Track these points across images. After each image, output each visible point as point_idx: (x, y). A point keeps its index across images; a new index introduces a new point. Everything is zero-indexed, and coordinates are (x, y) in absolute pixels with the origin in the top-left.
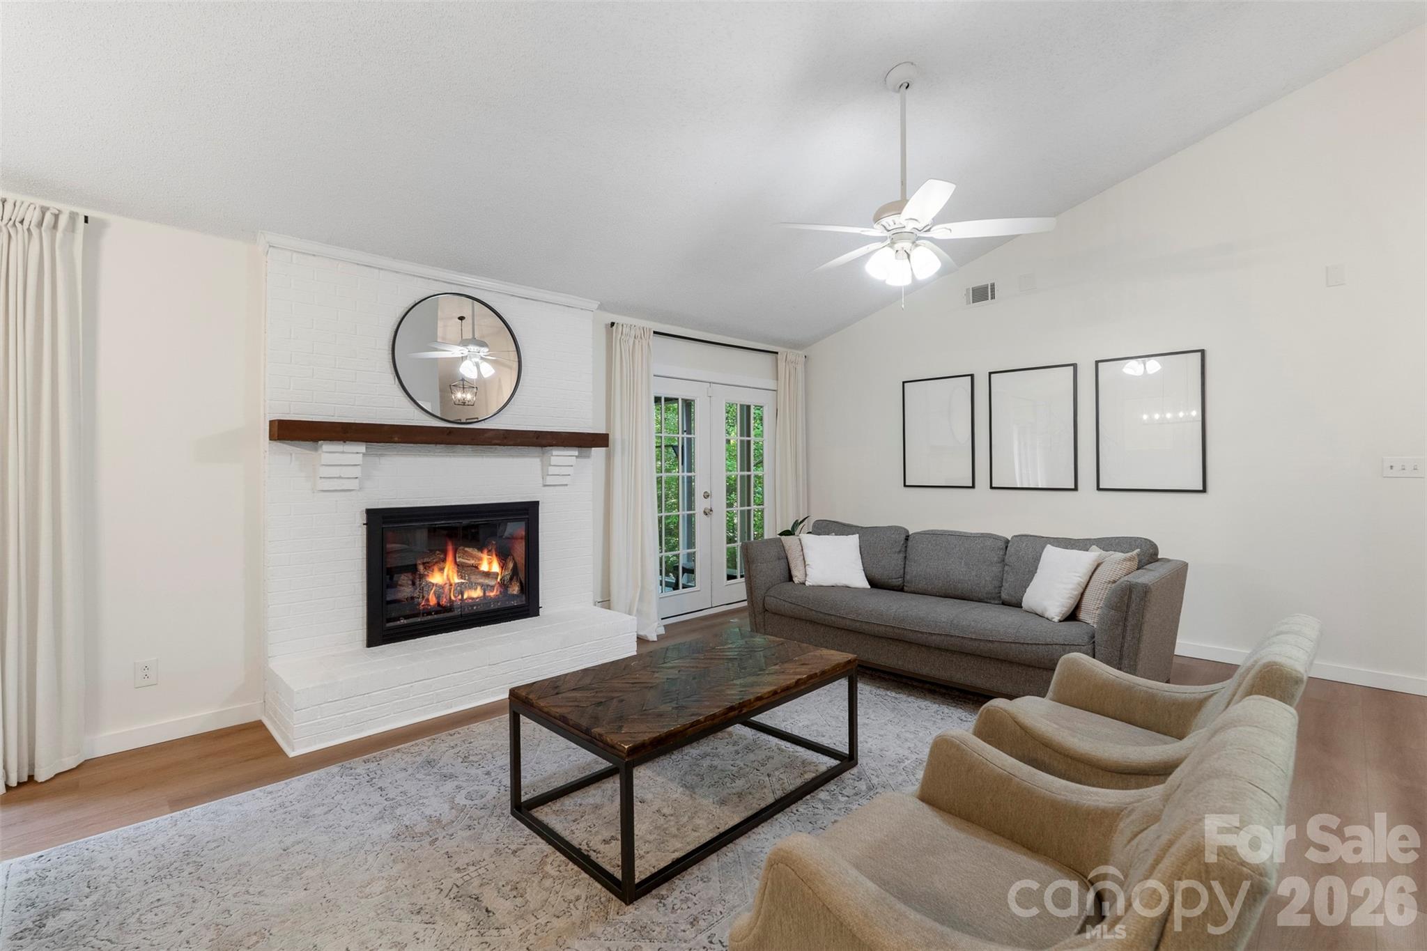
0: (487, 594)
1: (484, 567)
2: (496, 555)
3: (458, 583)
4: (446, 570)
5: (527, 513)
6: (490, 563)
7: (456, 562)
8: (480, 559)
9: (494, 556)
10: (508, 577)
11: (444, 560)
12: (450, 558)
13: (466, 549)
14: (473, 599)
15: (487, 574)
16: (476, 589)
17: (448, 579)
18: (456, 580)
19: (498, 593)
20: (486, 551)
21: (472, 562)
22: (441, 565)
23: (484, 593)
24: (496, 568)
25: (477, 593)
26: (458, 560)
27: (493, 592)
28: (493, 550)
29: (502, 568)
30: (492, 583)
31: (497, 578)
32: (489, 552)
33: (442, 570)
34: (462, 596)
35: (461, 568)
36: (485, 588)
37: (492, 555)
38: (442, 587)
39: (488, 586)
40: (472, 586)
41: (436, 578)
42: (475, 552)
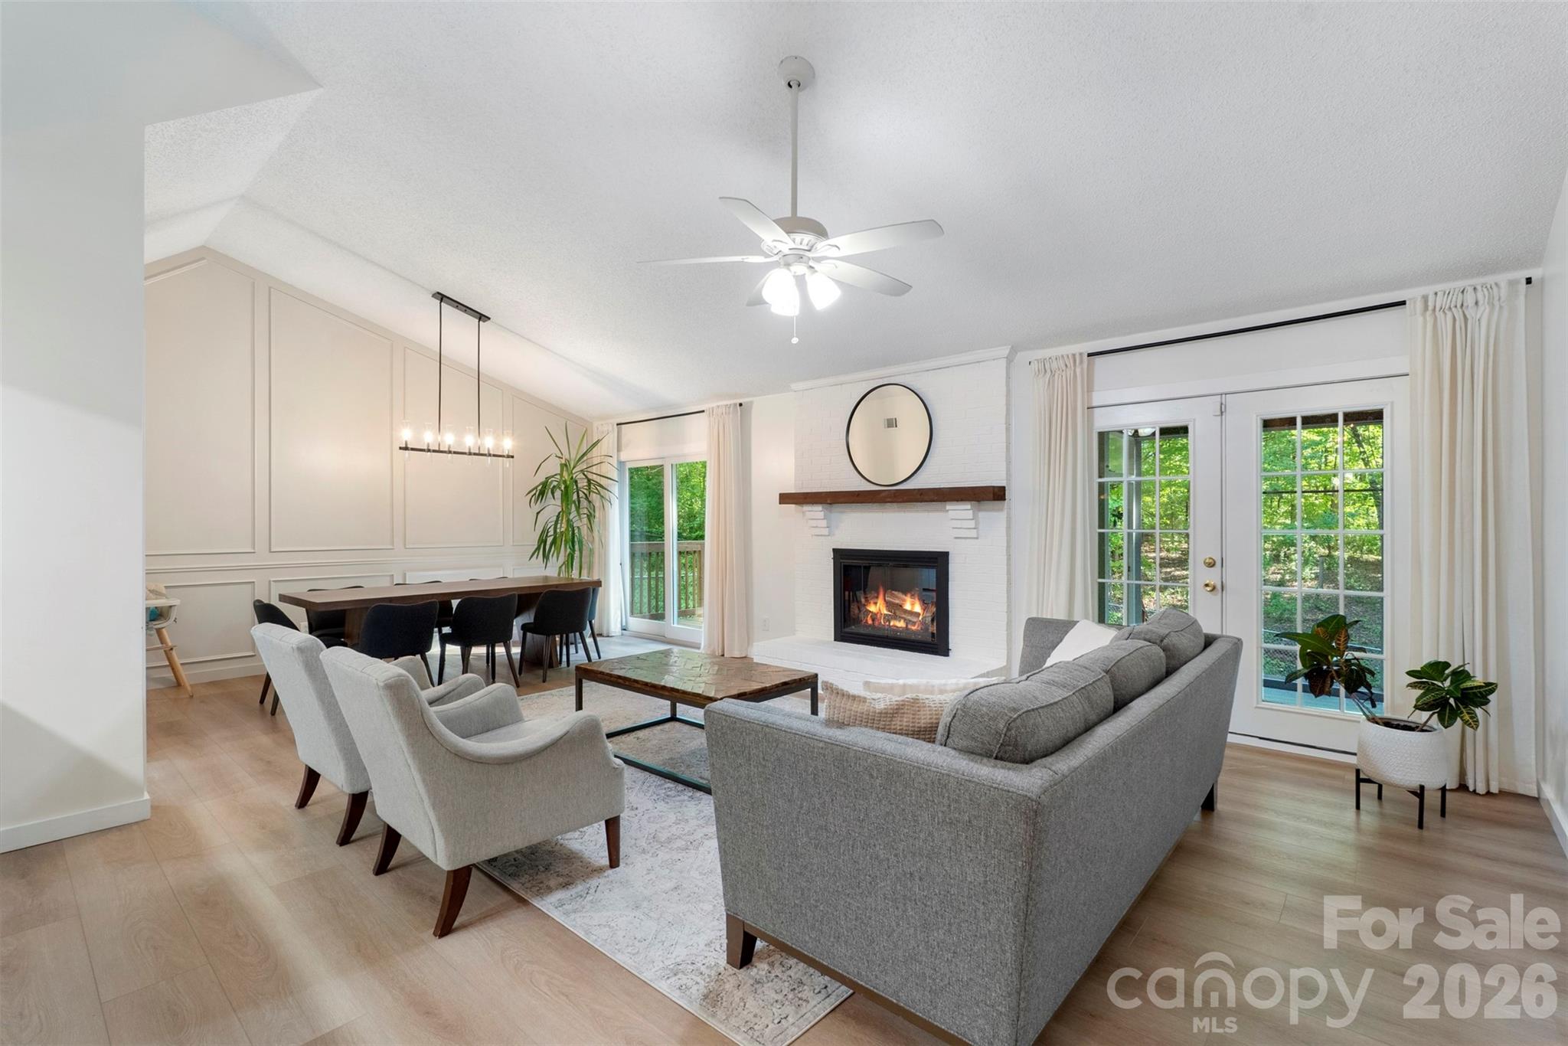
0: (909, 627)
1: (908, 607)
2: (919, 600)
3: (887, 615)
4: (878, 604)
5: (938, 561)
6: (913, 604)
7: (885, 600)
8: (904, 600)
9: (917, 599)
10: (930, 619)
11: (877, 597)
12: (881, 597)
13: (893, 592)
14: (897, 627)
15: (911, 613)
16: (900, 621)
17: (880, 610)
18: (885, 611)
19: (919, 628)
20: (909, 595)
21: (897, 601)
22: (875, 600)
23: (907, 626)
24: (918, 608)
25: (901, 624)
26: (887, 599)
27: (914, 626)
28: (916, 595)
29: (924, 610)
30: (915, 620)
31: (919, 617)
32: (912, 596)
33: (876, 603)
34: (890, 623)
35: (889, 605)
36: (907, 622)
37: (914, 599)
38: (876, 614)
39: (910, 621)
40: (896, 617)
41: (872, 608)
42: (900, 595)
